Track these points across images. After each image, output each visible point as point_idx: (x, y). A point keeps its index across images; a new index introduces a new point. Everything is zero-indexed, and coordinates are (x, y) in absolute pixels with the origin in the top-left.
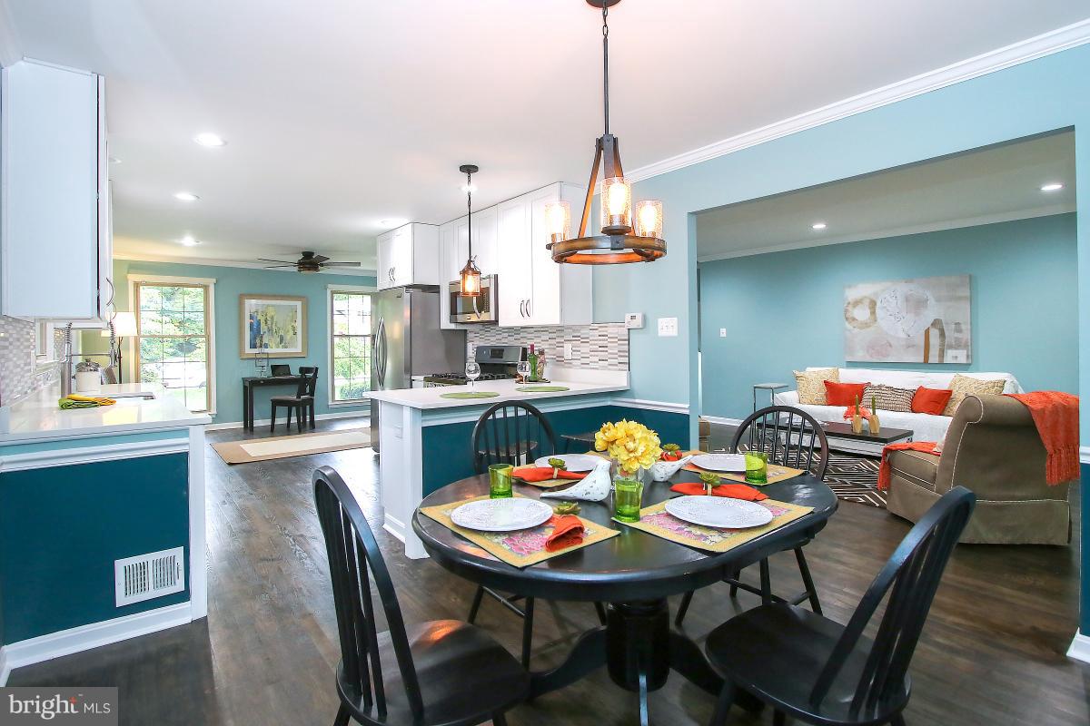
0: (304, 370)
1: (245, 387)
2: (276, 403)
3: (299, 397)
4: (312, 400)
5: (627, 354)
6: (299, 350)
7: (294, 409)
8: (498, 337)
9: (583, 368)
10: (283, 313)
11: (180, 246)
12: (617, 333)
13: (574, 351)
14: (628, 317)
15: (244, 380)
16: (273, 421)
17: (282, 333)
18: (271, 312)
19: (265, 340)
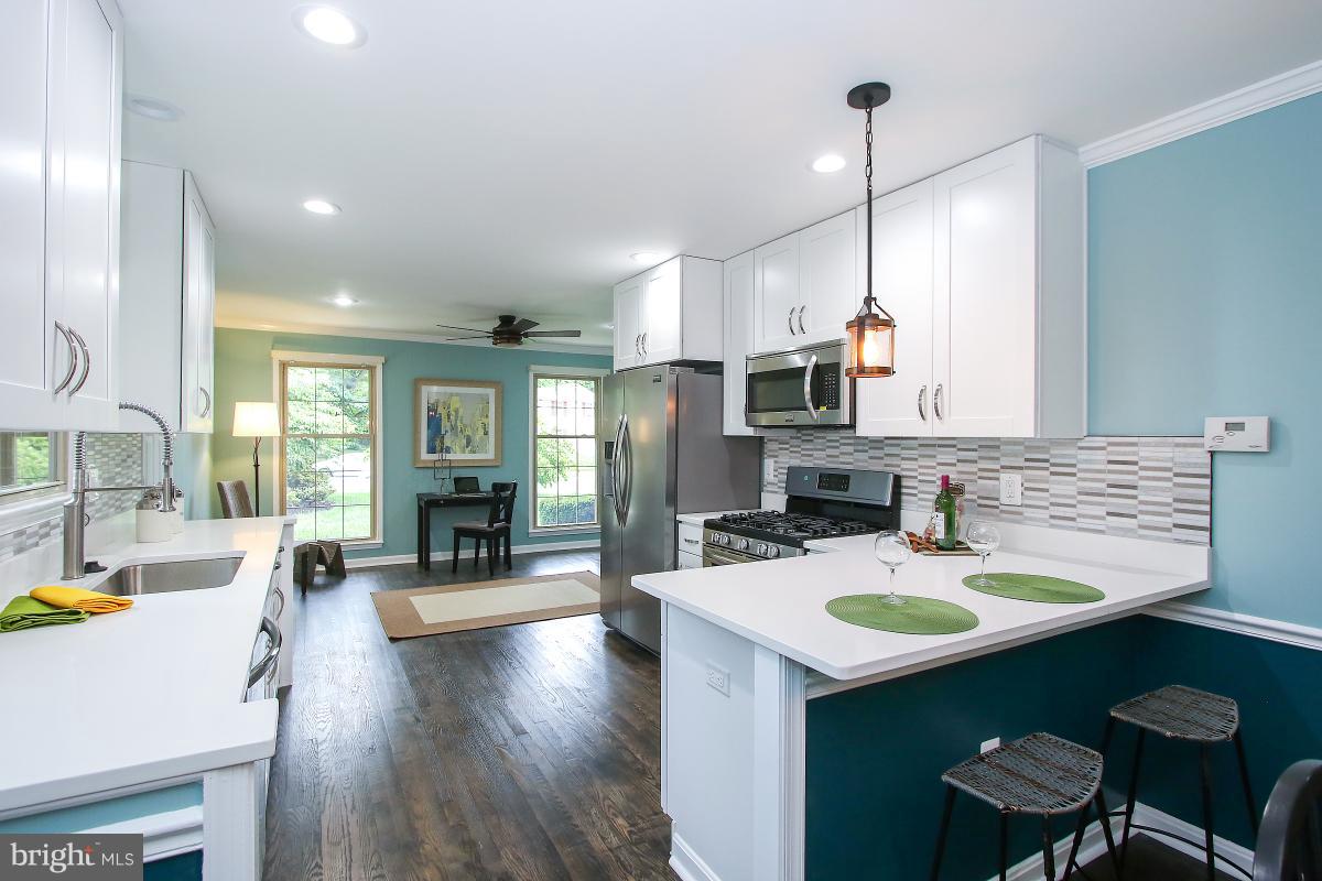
0: (499, 488)
1: (420, 507)
2: (460, 533)
3: (491, 525)
4: (508, 529)
5: (1207, 508)
6: (490, 455)
7: (483, 542)
8: (830, 452)
9: (1052, 526)
10: (469, 404)
11: (333, 307)
12: (1172, 459)
13: (1026, 489)
14: (1214, 426)
15: (420, 497)
16: (456, 555)
17: (468, 432)
18: (455, 403)
19: (447, 442)
